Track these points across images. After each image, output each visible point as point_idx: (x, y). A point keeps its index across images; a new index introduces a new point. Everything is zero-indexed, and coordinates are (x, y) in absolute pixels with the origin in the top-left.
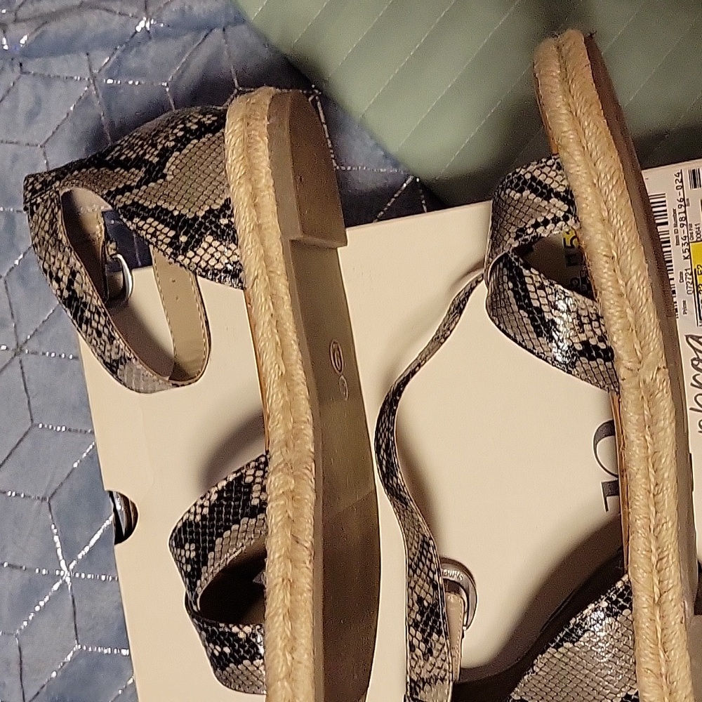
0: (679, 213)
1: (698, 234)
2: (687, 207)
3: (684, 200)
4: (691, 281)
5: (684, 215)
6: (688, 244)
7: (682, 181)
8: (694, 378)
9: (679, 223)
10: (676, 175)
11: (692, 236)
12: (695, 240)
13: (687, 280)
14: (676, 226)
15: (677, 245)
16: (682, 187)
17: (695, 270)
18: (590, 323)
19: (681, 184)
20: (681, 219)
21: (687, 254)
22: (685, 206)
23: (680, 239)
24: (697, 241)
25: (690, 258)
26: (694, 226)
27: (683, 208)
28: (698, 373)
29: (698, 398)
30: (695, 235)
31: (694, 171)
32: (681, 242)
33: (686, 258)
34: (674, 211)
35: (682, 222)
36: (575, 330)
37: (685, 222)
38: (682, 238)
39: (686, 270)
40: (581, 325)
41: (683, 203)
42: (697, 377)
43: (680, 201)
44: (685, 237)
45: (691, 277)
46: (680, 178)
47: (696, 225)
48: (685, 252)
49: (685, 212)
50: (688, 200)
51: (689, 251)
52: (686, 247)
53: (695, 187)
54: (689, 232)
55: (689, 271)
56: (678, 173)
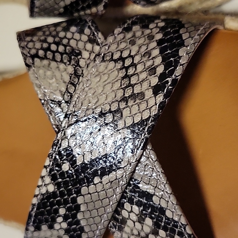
18: (133, 86)
36: (140, 103)
40: (133, 96)
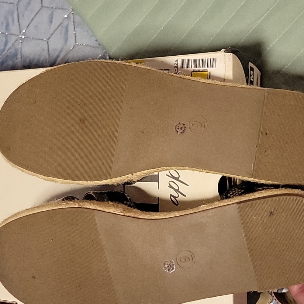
7: (177, 64)
16: (177, 67)
31: (183, 60)
53: (183, 68)
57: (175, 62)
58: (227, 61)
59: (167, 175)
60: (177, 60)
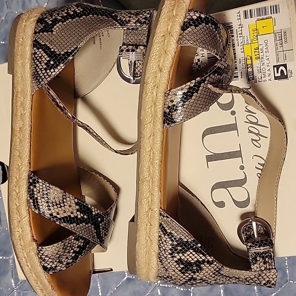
0: (239, 31)
1: (247, 41)
2: (242, 28)
3: (241, 25)
4: (244, 63)
5: (241, 32)
6: (243, 45)
7: (240, 16)
8: (246, 108)
9: (239, 36)
10: (237, 13)
11: (245, 42)
12: (246, 43)
13: (243, 62)
14: (237, 37)
15: (238, 46)
16: (240, 19)
17: (246, 57)
19: (239, 17)
20: (240, 34)
21: (242, 50)
22: (241, 28)
23: (239, 43)
24: (247, 44)
25: (244, 52)
26: (245, 37)
27: (240, 28)
28: (247, 105)
29: (247, 117)
30: (246, 41)
31: (245, 11)
32: (240, 44)
33: (242, 52)
34: (237, 30)
35: (240, 35)
37: (241, 35)
38: (240, 43)
39: (242, 58)
41: (240, 26)
42: (247, 107)
43: (239, 25)
44: (242, 42)
45: (244, 61)
46: (239, 15)
47: (246, 37)
48: (242, 49)
49: (241, 31)
50: (242, 25)
51: (243, 49)
52: (242, 47)
53: (246, 18)
54: (243, 40)
55: (244, 58)
56: (238, 12)
57: (237, 14)
58: (290, 5)
59: (245, 122)
60: (240, 12)
